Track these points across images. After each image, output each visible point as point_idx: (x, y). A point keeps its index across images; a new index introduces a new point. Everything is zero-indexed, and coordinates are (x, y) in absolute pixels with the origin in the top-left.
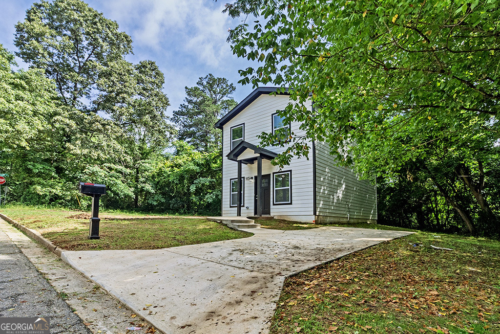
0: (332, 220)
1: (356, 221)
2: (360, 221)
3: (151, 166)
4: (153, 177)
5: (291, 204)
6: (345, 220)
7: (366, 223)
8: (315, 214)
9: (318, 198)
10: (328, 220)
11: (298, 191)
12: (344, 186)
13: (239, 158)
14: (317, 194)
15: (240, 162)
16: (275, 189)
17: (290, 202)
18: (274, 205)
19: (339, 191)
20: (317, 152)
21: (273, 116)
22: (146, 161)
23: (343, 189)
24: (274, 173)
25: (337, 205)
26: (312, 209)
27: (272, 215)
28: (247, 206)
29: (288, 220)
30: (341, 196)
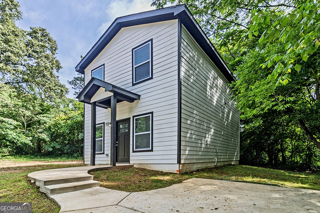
0: (199, 166)
1: (222, 164)
2: (226, 163)
3: (48, 120)
4: (50, 128)
5: (152, 150)
6: (212, 165)
7: (231, 164)
8: (179, 162)
9: (183, 143)
10: (195, 167)
11: (160, 135)
12: (213, 130)
13: (93, 100)
14: (182, 139)
15: (94, 104)
16: (135, 134)
17: (150, 149)
18: (134, 152)
19: (207, 136)
20: (183, 88)
21: (134, 50)
22: (45, 115)
23: (212, 133)
24: (134, 117)
25: (205, 150)
26: (176, 157)
27: (132, 162)
28: (107, 153)
29: (149, 169)
30: (209, 140)
